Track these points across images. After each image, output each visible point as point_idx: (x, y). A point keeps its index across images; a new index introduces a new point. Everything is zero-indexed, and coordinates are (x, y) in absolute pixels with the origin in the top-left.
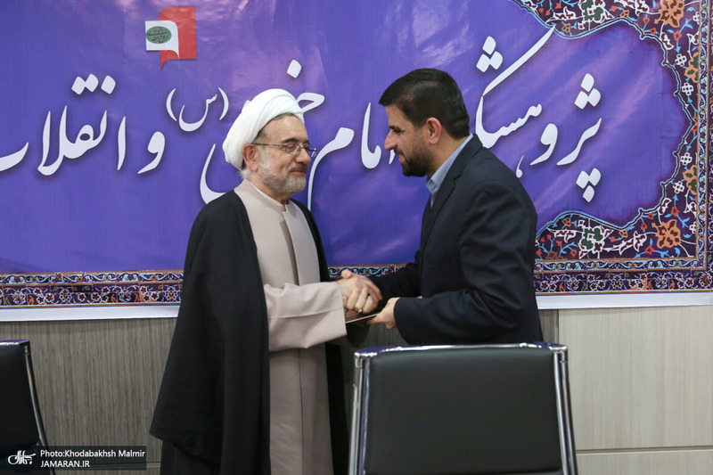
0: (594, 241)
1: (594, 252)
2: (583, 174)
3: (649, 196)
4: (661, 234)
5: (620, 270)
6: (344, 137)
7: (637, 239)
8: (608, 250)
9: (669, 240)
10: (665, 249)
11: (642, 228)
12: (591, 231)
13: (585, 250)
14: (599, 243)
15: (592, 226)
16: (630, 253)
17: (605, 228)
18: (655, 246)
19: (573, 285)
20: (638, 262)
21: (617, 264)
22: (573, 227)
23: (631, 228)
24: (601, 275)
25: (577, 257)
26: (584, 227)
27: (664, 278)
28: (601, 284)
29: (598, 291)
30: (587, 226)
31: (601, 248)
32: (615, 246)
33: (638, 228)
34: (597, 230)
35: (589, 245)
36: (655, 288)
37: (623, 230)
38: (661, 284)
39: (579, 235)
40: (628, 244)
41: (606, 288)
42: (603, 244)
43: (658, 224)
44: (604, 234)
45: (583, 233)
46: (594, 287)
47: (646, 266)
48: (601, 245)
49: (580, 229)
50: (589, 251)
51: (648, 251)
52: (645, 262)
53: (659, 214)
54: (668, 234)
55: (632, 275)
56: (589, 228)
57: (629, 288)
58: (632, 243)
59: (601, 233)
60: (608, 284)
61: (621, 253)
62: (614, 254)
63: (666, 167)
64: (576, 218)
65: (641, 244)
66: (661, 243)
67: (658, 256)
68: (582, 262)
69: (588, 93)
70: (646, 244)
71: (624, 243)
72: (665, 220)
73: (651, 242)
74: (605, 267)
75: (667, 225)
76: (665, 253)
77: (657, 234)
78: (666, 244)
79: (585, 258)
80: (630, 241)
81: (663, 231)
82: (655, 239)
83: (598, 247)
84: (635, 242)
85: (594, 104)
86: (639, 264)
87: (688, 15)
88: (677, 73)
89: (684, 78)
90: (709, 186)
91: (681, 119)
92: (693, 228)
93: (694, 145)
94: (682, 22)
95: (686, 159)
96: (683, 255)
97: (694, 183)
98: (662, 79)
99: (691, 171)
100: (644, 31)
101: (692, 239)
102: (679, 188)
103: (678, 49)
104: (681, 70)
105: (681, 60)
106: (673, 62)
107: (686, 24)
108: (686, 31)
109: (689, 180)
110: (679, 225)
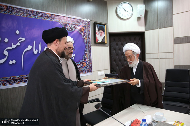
3: (82, 58)
6: (30, 47)
10: (84, 67)
16: (80, 68)
27: (84, 71)
33: (80, 63)
36: (83, 73)
37: (78, 64)
47: (82, 70)
54: (84, 64)
63: (83, 53)
70: (82, 66)
71: (79, 66)
72: (84, 62)
75: (84, 63)
78: (84, 66)
82: (83, 65)
87: (85, 30)
88: (84, 39)
89: (85, 40)
90: (89, 56)
91: (85, 46)
92: (87, 63)
93: (87, 50)
94: (84, 31)
95: (86, 52)
96: (86, 67)
97: (87, 56)
98: (82, 39)
99: (87, 54)
100: (79, 32)
101: (87, 65)
102: (85, 57)
103: (84, 35)
104: (85, 38)
105: (84, 37)
106: (83, 37)
107: (85, 31)
108: (85, 32)
109: (86, 56)
110: (86, 63)
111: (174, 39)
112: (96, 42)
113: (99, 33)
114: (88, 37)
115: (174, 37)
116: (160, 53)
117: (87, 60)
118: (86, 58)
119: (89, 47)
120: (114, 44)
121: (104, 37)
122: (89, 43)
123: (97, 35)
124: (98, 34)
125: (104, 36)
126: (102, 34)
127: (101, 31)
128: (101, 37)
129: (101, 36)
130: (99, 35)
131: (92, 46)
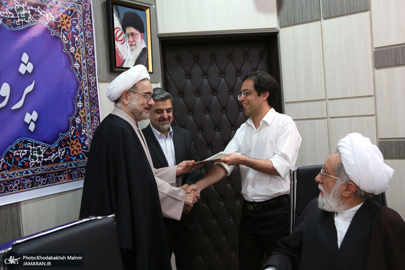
0: (37, 155)
1: (38, 162)
2: (28, 115)
4: (72, 147)
5: (53, 171)
7: (60, 151)
8: (46, 160)
9: (76, 150)
10: (75, 156)
11: (62, 145)
12: (35, 150)
13: (33, 161)
14: (40, 156)
15: (36, 147)
16: (57, 160)
17: (43, 146)
18: (69, 155)
19: (28, 185)
20: (62, 165)
21: (51, 167)
22: (24, 148)
23: (57, 145)
24: (43, 175)
25: (29, 167)
26: (31, 147)
27: (76, 172)
28: (44, 181)
29: (43, 186)
30: (33, 147)
31: (42, 159)
32: (49, 157)
33: (60, 145)
34: (39, 148)
35: (35, 158)
36: (72, 179)
37: (53, 147)
38: (75, 176)
39: (28, 153)
40: (56, 155)
41: (47, 183)
42: (43, 156)
43: (70, 142)
44: (42, 151)
45: (31, 151)
46: (40, 183)
47: (66, 166)
48: (41, 157)
49: (29, 149)
50: (35, 162)
51: (67, 158)
52: (65, 164)
53: (70, 136)
54: (75, 147)
55: (60, 173)
56: (34, 148)
57: (59, 181)
58: (58, 154)
59: (41, 150)
60: (48, 180)
61: (53, 161)
62: (49, 162)
63: (70, 109)
64: (26, 142)
65: (63, 155)
66: (73, 152)
67: (71, 160)
68: (32, 169)
69: (26, 65)
70: (65, 154)
71: (54, 155)
72: (73, 139)
73: (68, 153)
74: (45, 171)
75: (74, 142)
76: (75, 158)
77: (70, 148)
78: (75, 153)
79: (33, 166)
80: (57, 153)
81: (73, 146)
83: (40, 158)
84: (60, 153)
85: (30, 71)
86: (63, 166)
87: (74, 25)
88: (71, 56)
89: (75, 60)
90: (92, 119)
91: (75, 82)
92: (87, 143)
93: (83, 97)
94: (71, 28)
95: (80, 104)
97: (84, 117)
98: (64, 59)
99: (83, 111)
100: (52, 30)
102: (78, 120)
103: (71, 43)
104: (73, 55)
105: (72, 49)
106: (68, 50)
107: (73, 30)
108: (73, 33)
109: (82, 116)
110: (80, 141)
111: (374, 51)
112: (116, 69)
113: (123, 35)
114: (86, 49)
115: (375, 47)
116: (329, 99)
117: (84, 131)
118: (80, 124)
119: (89, 84)
120: (178, 73)
121: (145, 50)
122: (91, 72)
123: (118, 45)
124: (120, 39)
125: (144, 46)
126: (134, 41)
127: (131, 30)
128: (132, 50)
129: (134, 47)
130: (127, 44)
131: (100, 81)
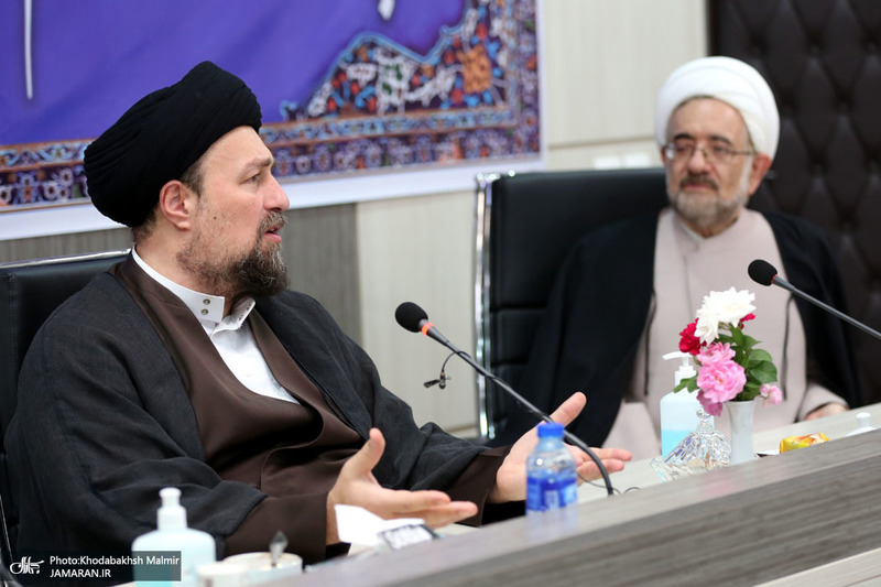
0: (395, 84)
1: (395, 102)
3: (452, 8)
8: (411, 98)
9: (477, 80)
11: (446, 59)
14: (400, 86)
16: (436, 102)
17: (407, 59)
18: (461, 91)
22: (369, 61)
23: (434, 60)
24: (405, 139)
25: (374, 112)
26: (382, 60)
27: (473, 142)
30: (385, 57)
32: (418, 92)
33: (443, 59)
35: (387, 88)
36: (466, 159)
37: (427, 64)
38: (471, 151)
39: (375, 75)
40: (433, 88)
42: (406, 87)
43: (463, 54)
45: (381, 70)
48: (403, 89)
49: (377, 63)
51: (457, 98)
53: (464, 38)
54: (476, 71)
56: (389, 62)
58: (436, 86)
61: (427, 104)
65: (447, 88)
70: (453, 86)
72: (472, 47)
73: (458, 85)
75: (472, 54)
77: (463, 71)
78: (475, 86)
79: (386, 112)
80: (434, 84)
81: (470, 65)
82: (463, 78)
83: (400, 93)
84: (440, 83)
92: (502, 59)
96: (493, 103)
101: (502, 77)
117: (496, 25)
118: (488, 6)
